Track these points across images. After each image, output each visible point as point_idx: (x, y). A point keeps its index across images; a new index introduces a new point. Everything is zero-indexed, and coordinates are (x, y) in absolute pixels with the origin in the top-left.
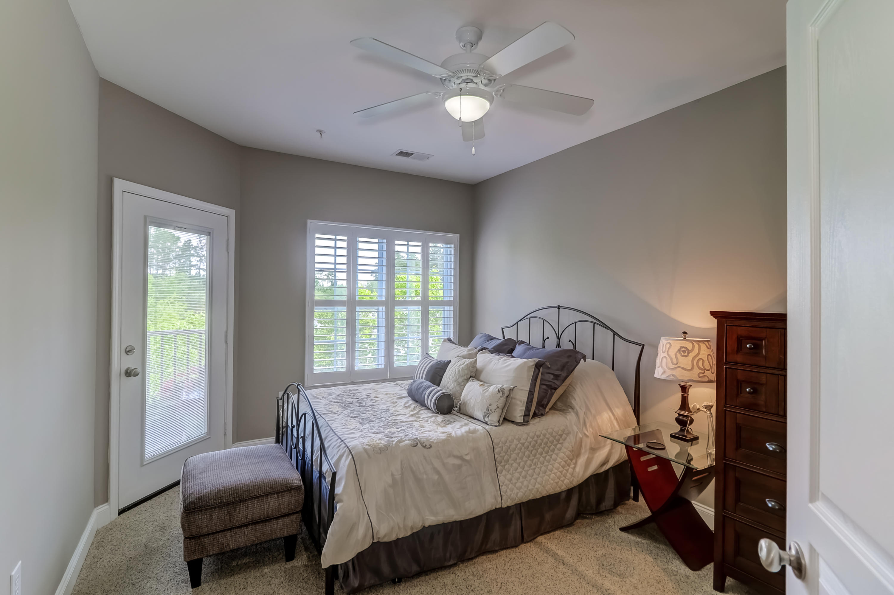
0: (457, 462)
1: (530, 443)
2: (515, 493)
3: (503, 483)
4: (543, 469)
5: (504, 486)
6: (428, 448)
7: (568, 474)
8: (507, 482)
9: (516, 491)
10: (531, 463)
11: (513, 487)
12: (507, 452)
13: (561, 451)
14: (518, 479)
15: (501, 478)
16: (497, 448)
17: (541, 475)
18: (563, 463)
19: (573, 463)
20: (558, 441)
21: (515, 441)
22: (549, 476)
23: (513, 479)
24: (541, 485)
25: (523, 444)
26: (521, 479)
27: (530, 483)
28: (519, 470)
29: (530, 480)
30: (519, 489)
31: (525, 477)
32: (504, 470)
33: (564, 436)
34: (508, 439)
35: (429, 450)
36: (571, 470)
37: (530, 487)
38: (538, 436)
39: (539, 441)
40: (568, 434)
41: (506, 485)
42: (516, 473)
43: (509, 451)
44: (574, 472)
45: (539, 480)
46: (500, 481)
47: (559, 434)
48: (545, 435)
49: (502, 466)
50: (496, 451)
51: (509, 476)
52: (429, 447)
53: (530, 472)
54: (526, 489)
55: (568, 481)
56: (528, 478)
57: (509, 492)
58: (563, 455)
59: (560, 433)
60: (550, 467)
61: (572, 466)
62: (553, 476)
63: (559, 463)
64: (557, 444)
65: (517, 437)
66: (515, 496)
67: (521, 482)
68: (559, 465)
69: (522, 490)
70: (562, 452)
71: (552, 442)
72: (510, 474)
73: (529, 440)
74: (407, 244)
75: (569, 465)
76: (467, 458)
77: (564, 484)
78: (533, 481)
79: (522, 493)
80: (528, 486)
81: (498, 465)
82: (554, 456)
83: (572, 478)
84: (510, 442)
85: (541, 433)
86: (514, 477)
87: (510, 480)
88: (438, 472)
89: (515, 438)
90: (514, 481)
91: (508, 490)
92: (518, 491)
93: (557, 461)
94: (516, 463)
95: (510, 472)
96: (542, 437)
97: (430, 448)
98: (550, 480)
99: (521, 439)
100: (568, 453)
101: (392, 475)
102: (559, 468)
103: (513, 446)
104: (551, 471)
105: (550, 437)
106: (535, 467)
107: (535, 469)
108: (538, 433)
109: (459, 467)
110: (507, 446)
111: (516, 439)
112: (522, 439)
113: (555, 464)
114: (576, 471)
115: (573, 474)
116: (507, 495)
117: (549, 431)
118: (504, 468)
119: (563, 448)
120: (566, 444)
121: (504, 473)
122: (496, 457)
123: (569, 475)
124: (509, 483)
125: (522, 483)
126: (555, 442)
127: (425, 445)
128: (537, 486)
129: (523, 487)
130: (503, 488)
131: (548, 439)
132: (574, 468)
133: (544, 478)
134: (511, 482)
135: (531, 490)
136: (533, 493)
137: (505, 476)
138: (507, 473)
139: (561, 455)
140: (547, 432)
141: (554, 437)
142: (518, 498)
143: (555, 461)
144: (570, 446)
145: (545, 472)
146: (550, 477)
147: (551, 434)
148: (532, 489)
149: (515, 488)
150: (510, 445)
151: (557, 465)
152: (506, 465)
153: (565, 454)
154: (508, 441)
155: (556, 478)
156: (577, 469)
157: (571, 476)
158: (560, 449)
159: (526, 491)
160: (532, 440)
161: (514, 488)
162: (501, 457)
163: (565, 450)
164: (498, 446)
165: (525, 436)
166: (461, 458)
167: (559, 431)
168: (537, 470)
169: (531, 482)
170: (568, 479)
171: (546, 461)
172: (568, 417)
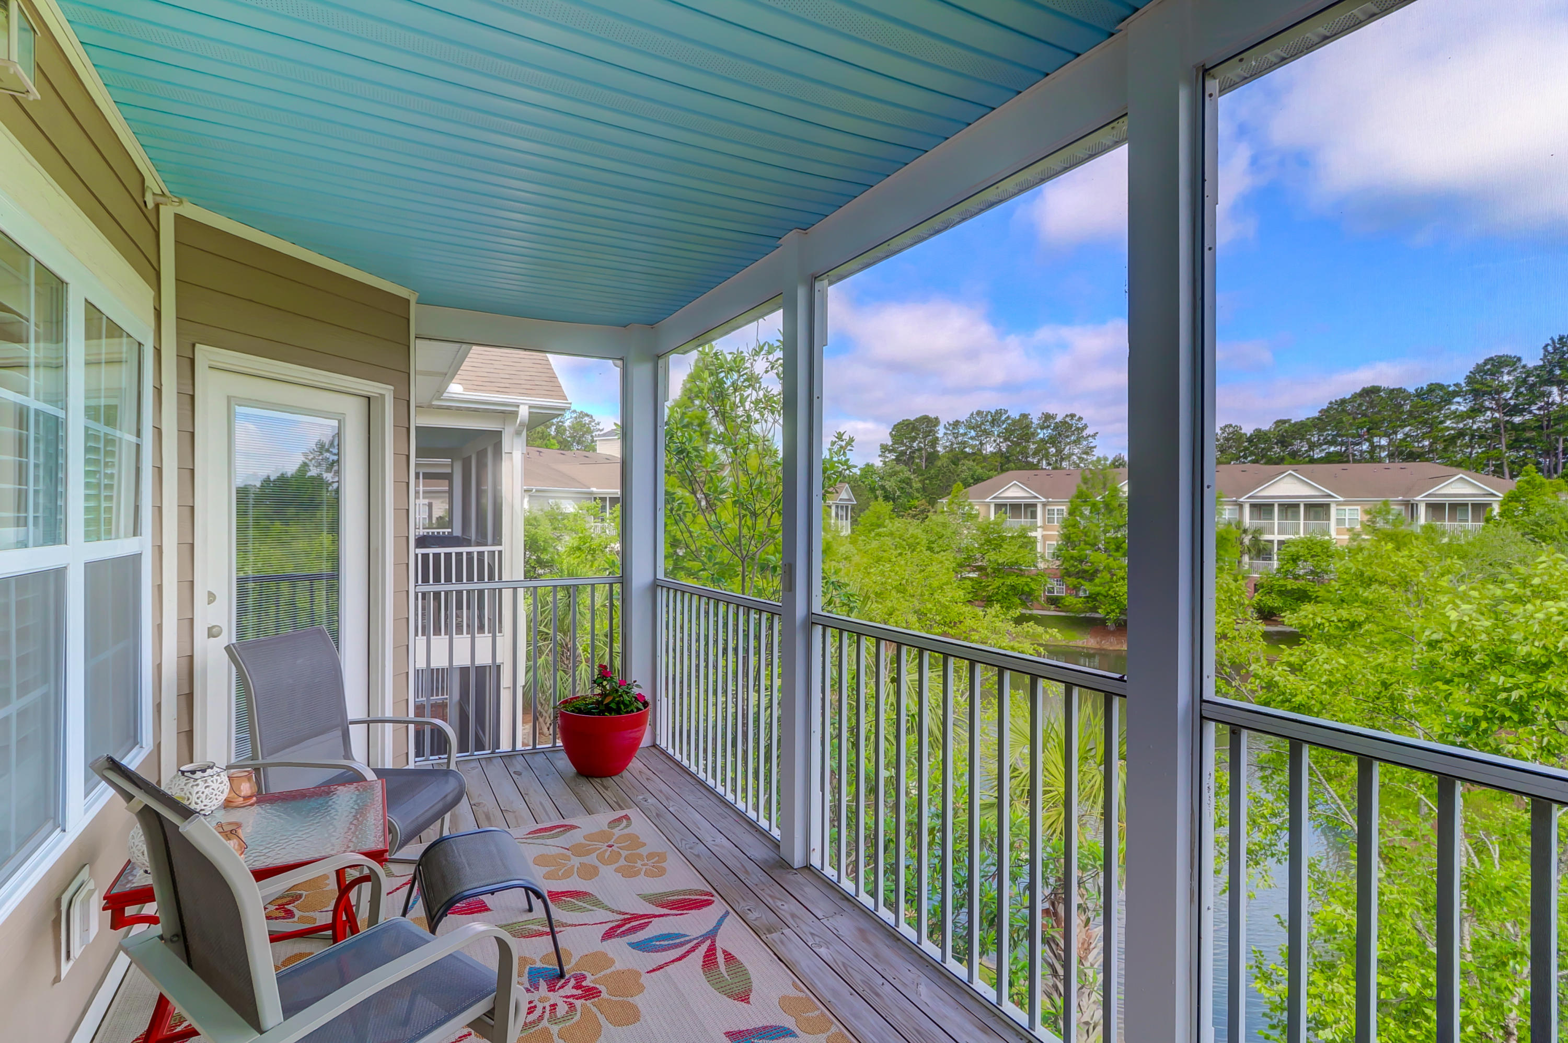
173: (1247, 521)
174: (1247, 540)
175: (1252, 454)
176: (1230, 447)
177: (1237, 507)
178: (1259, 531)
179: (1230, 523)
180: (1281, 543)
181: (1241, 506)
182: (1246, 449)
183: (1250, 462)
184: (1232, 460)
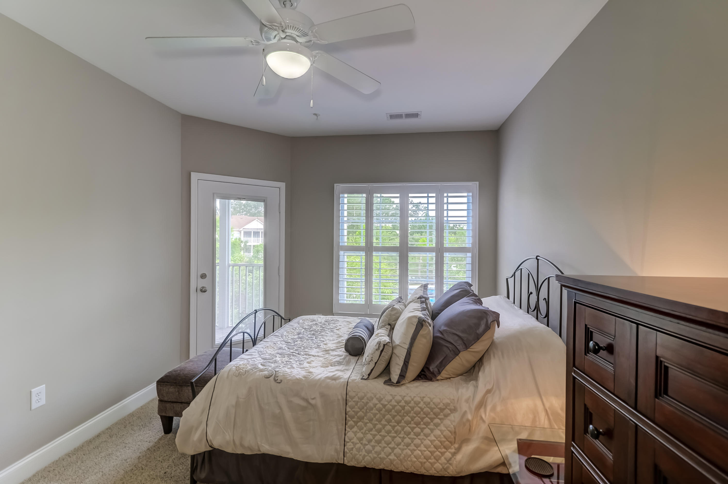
0: (303, 403)
1: (394, 407)
2: (362, 455)
3: (350, 440)
4: (407, 440)
5: (350, 443)
6: (278, 382)
7: (443, 458)
8: (355, 440)
9: (364, 453)
10: (392, 430)
11: (362, 447)
12: (362, 409)
13: (439, 428)
14: (370, 441)
15: (350, 434)
16: (350, 401)
17: (401, 447)
18: (437, 443)
19: (455, 447)
20: (436, 415)
21: (375, 399)
22: (412, 451)
23: (364, 439)
24: (397, 458)
25: (384, 406)
26: (373, 443)
27: (383, 451)
28: (374, 432)
29: (385, 447)
30: (369, 452)
31: (379, 442)
32: (356, 427)
33: (447, 411)
34: (365, 395)
35: (278, 384)
36: (448, 455)
37: (382, 455)
38: (407, 403)
39: (407, 408)
40: (454, 410)
41: (353, 443)
42: (369, 434)
43: (365, 408)
44: (453, 459)
45: (397, 451)
46: (348, 437)
47: (439, 407)
48: (417, 403)
49: (354, 422)
50: (349, 404)
51: (360, 435)
52: (280, 381)
53: (388, 438)
54: (375, 456)
55: (441, 467)
56: (383, 444)
57: (354, 451)
58: (440, 433)
59: (441, 405)
60: (417, 441)
61: (453, 450)
62: (418, 452)
63: (432, 441)
64: (434, 418)
65: (378, 396)
66: (361, 458)
67: (372, 446)
68: (430, 444)
69: (370, 455)
70: (439, 430)
71: (427, 414)
72: (362, 433)
73: (394, 403)
74: (427, 196)
75: (446, 448)
76: (313, 402)
77: (434, 468)
78: (388, 450)
79: (369, 458)
80: (380, 453)
81: (349, 419)
82: (427, 431)
83: (448, 465)
84: (367, 399)
85: (413, 400)
86: (366, 438)
87: (361, 439)
88: (280, 408)
89: (375, 396)
90: (364, 441)
91: (354, 449)
92: (366, 454)
93: (429, 438)
94: (371, 423)
95: (362, 431)
96: (412, 404)
97: (279, 383)
98: (412, 456)
99: (382, 399)
100: (447, 433)
101: (238, 397)
102: (430, 447)
103: (371, 404)
104: (417, 446)
105: (425, 407)
106: (395, 435)
107: (395, 437)
108: (407, 399)
109: (304, 409)
110: (363, 402)
111: (377, 399)
112: (384, 400)
113: (425, 440)
114: (455, 459)
115: (450, 459)
116: (351, 454)
117: (425, 400)
118: (357, 424)
119: (442, 425)
120: (447, 422)
121: (355, 429)
122: (347, 410)
123: (443, 460)
124: (358, 442)
125: (374, 447)
126: (432, 416)
127: (276, 379)
128: (392, 457)
129: (373, 452)
130: (349, 445)
131: (422, 409)
132: (454, 454)
133: (405, 452)
134: (361, 442)
135: (382, 459)
136: (384, 462)
137: (355, 433)
138: (358, 431)
139: (437, 432)
140: (422, 400)
141: (432, 409)
142: (365, 462)
143: (427, 437)
144: (452, 426)
145: (408, 445)
146: (412, 453)
147: (427, 404)
148: (384, 459)
149: (364, 450)
150: (367, 403)
151: (427, 442)
152: (359, 422)
153: (442, 433)
154: (365, 398)
155: (422, 457)
156: (459, 457)
157: (446, 462)
158: (437, 425)
159: (375, 458)
160: (396, 404)
161: (362, 450)
162: (354, 411)
163: (443, 428)
164: (352, 399)
165: (389, 398)
166: (307, 401)
167: (439, 403)
168: (398, 440)
169: (386, 450)
170: (441, 464)
171: (414, 433)
172: (460, 391)
173: (242, 238)
174: (242, 245)
175: (245, 211)
176: (237, 208)
177: (239, 233)
178: (246, 242)
179: (236, 239)
180: (254, 246)
181: (240, 232)
182: (243, 209)
183: (244, 214)
184: (238, 213)
